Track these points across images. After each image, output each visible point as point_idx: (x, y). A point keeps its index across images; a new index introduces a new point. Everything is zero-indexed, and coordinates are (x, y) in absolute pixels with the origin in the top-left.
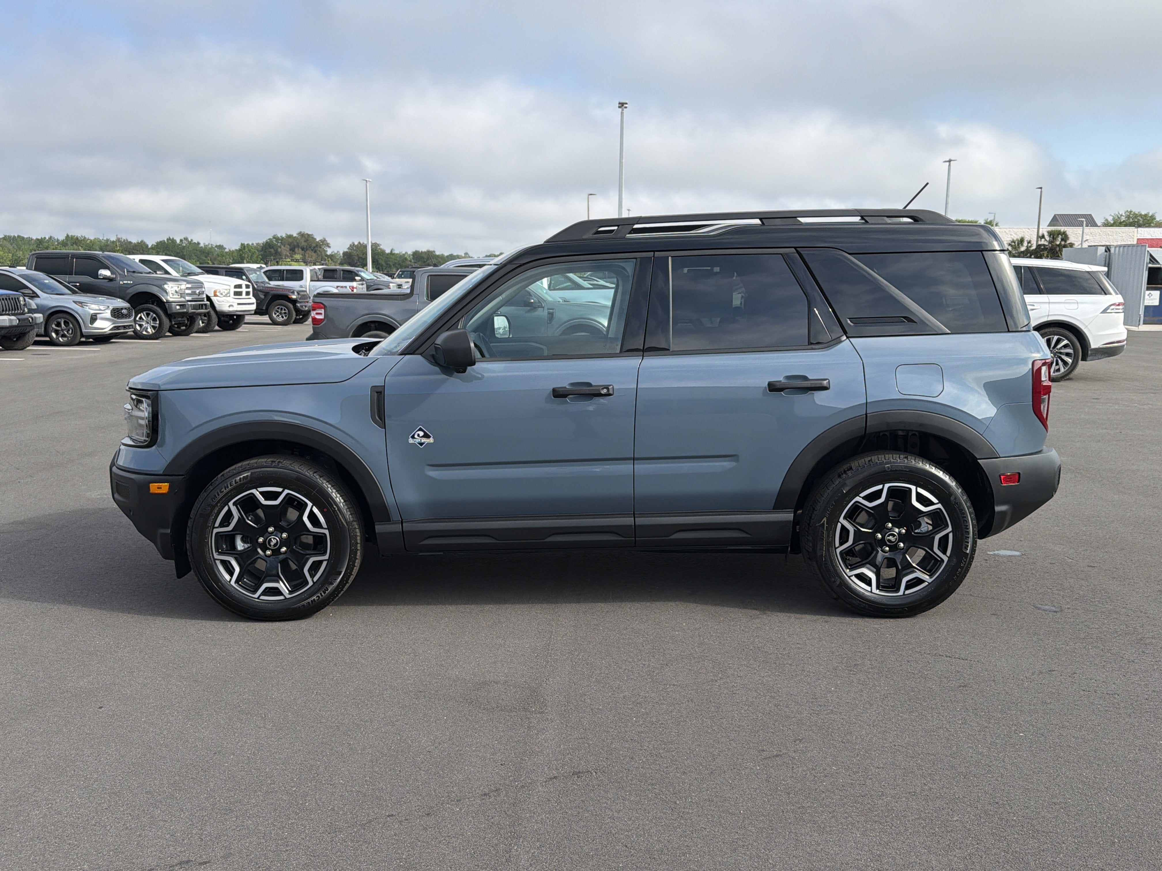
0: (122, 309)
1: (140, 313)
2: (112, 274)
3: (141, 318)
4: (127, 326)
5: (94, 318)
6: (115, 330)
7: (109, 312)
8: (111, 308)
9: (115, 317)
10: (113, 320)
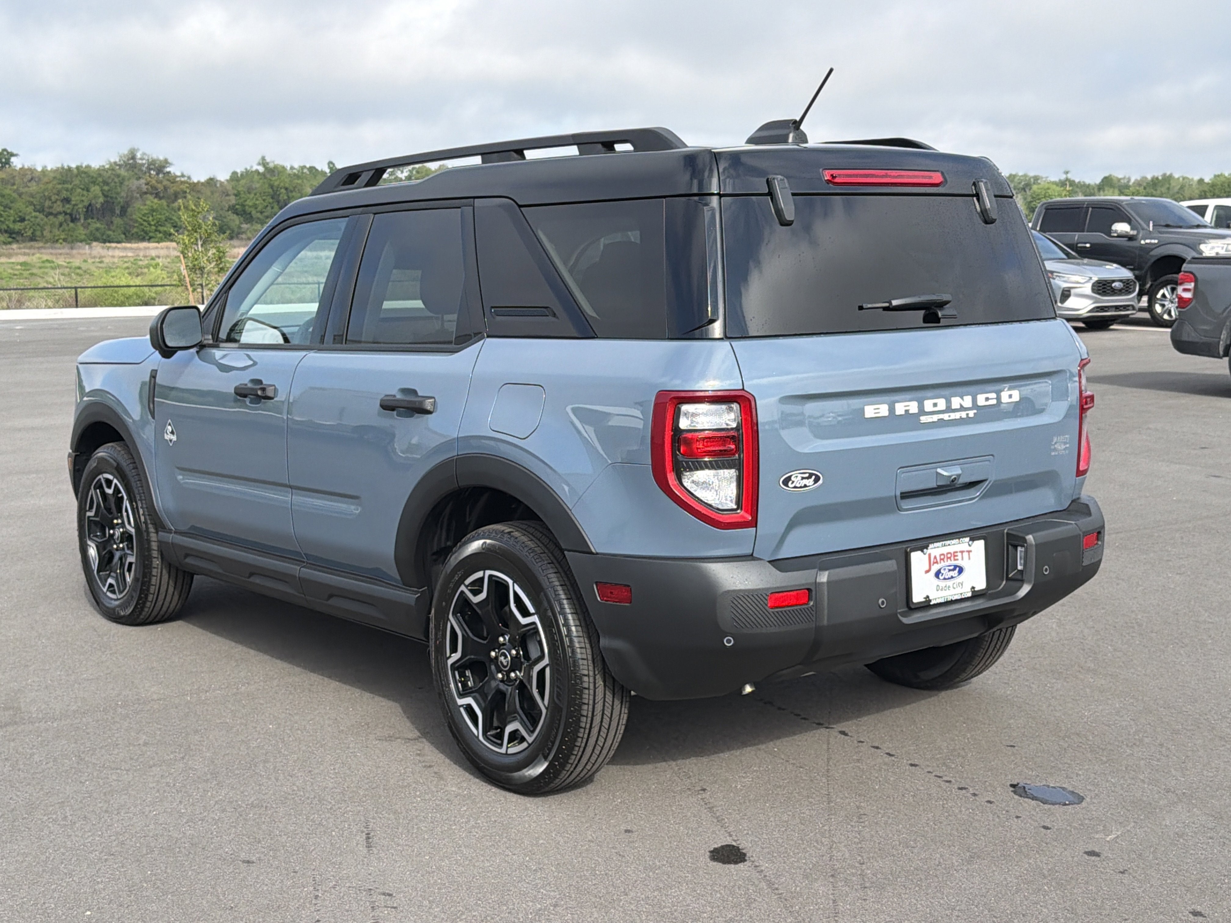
0: (1114, 281)
1: (1162, 288)
2: (1132, 229)
3: (1164, 296)
4: (1121, 306)
5: (1066, 294)
6: (1097, 312)
7: (1089, 286)
8: (1095, 279)
9: (1099, 294)
10: (1096, 298)
